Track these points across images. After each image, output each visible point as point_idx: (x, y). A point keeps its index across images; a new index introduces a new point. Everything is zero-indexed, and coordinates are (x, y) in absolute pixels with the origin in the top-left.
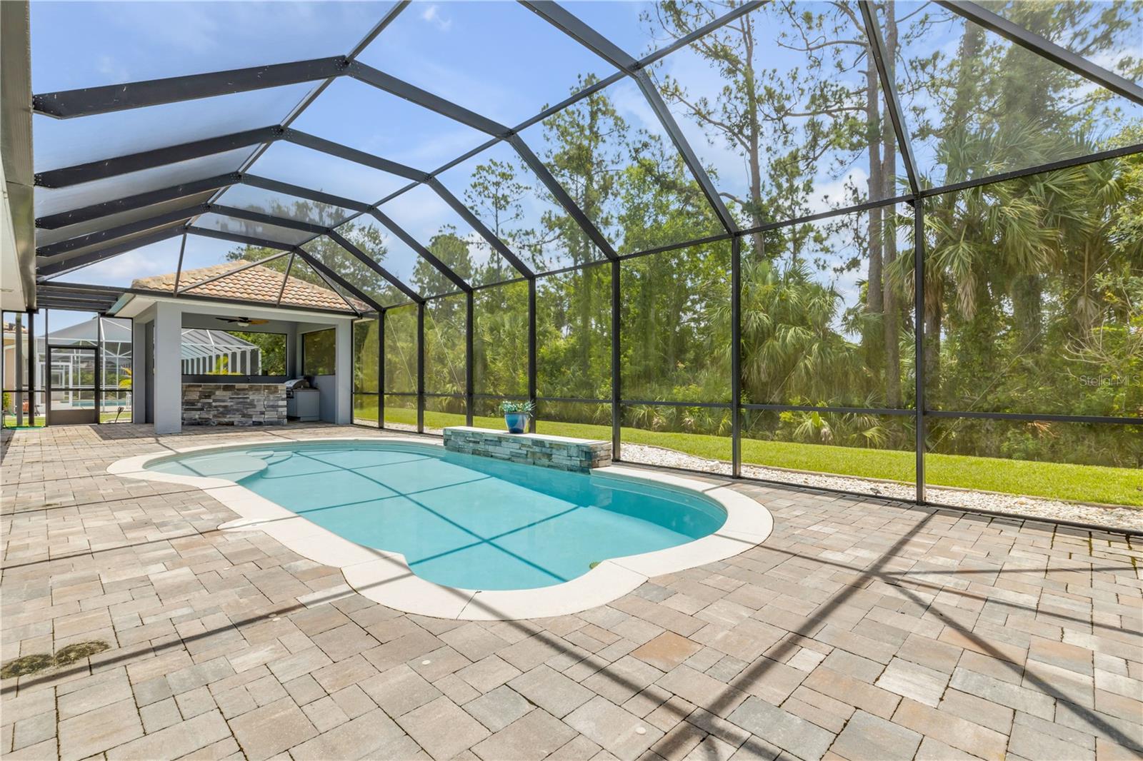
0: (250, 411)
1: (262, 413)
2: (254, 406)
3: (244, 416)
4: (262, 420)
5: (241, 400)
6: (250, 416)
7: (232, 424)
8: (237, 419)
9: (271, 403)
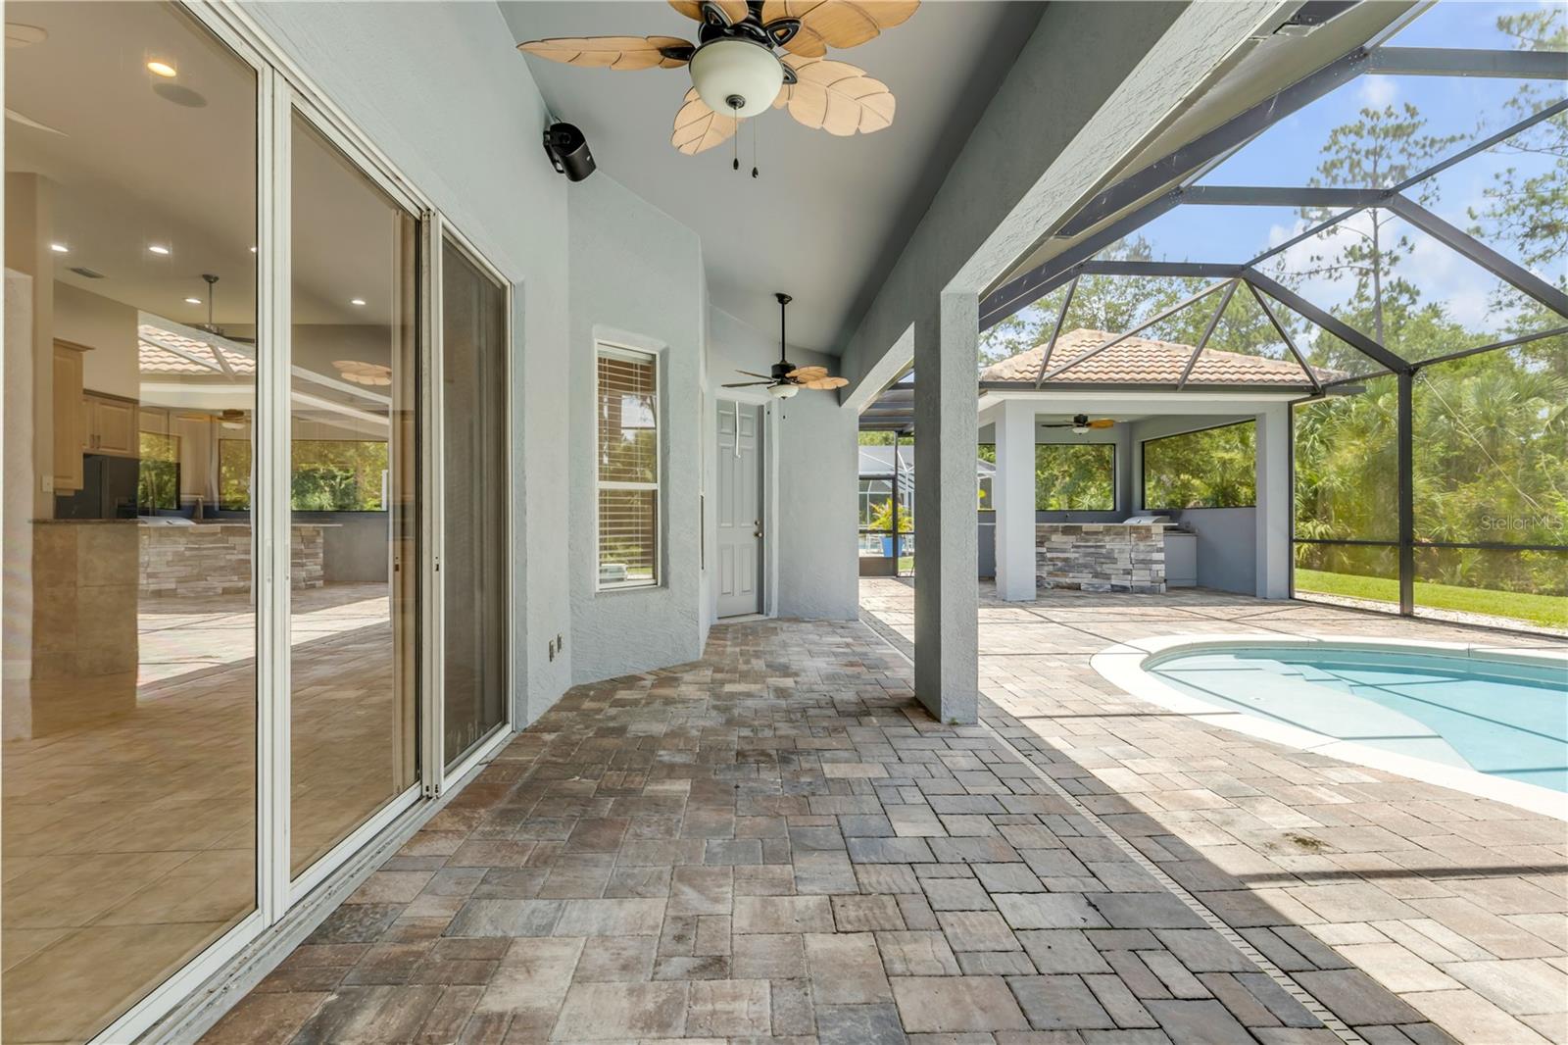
0: (1107, 568)
1: (1128, 572)
2: (1114, 561)
3: (1096, 575)
4: (1127, 584)
5: (1092, 550)
6: (1108, 577)
7: (1077, 587)
8: (1086, 581)
9: (1142, 557)
